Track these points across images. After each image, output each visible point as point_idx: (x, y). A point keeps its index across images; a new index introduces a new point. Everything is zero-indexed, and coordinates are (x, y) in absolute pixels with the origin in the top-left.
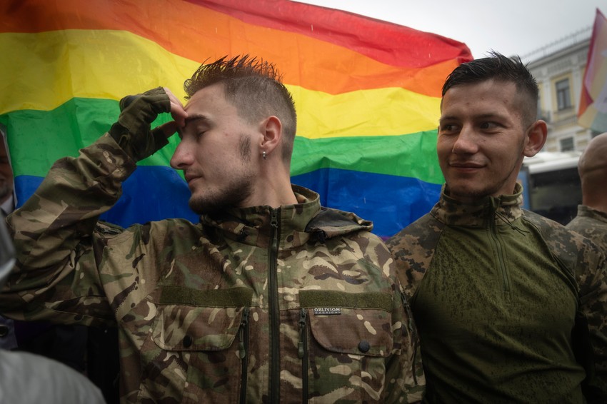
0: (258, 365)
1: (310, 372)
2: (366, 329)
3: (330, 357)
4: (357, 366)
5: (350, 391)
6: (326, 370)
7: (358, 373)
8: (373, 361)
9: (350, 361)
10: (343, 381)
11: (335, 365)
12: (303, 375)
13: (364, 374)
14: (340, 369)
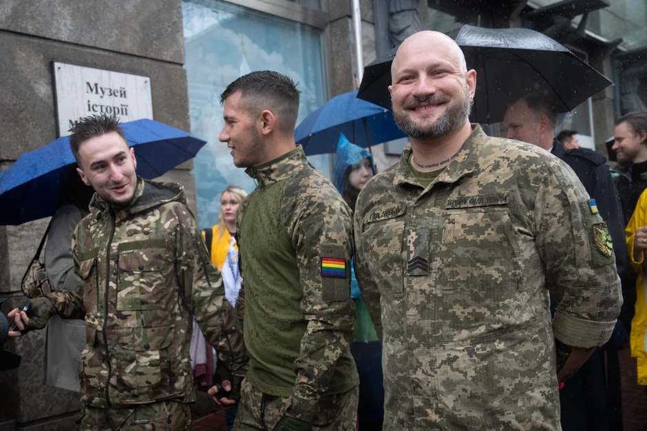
0: (102, 281)
1: (119, 281)
2: (143, 259)
3: (125, 273)
4: (137, 276)
5: (133, 288)
6: (123, 279)
7: (138, 280)
8: (147, 273)
9: (134, 274)
10: (130, 284)
11: (127, 277)
12: (117, 283)
13: (141, 280)
14: (130, 278)
